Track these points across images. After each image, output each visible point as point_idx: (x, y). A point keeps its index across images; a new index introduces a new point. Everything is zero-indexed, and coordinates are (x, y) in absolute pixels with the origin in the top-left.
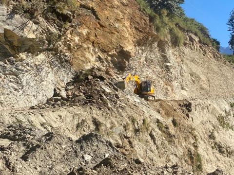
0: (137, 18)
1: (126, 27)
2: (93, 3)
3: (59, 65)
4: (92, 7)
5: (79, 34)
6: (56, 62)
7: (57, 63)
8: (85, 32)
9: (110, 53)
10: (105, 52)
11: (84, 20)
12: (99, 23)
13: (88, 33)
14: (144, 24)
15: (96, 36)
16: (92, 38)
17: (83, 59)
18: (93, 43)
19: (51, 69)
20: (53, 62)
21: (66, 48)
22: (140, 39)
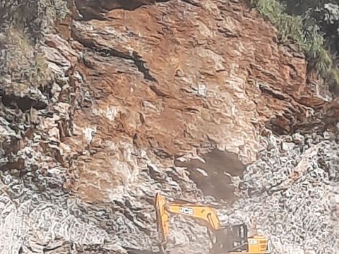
0: (270, 64)
1: (231, 91)
2: (138, 42)
3: (35, 196)
4: (134, 53)
5: (97, 121)
6: (26, 189)
7: (29, 192)
8: (111, 113)
9: (182, 159)
10: (168, 156)
11: (113, 85)
12: (152, 88)
13: (122, 115)
14: (291, 76)
15: (143, 121)
16: (132, 125)
17: (106, 176)
18: (135, 137)
19: (13, 206)
20: (16, 191)
21: (48, 158)
22: (278, 116)
